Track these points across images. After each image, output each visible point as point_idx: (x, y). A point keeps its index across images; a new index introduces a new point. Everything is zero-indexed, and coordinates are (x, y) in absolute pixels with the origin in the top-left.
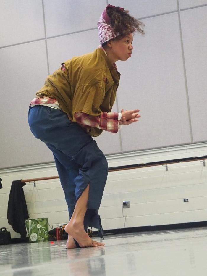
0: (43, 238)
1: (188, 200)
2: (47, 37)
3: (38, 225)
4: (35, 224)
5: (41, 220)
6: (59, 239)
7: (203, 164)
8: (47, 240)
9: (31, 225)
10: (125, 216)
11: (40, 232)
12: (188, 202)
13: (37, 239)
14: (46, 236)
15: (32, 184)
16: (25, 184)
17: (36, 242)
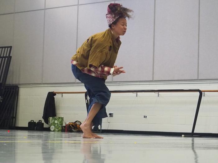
1: (146, 116)
2: (79, 4)
3: (56, 121)
4: (54, 120)
5: (58, 118)
8: (60, 131)
9: (52, 120)
10: (109, 122)
11: (56, 125)
12: (146, 118)
13: (54, 130)
14: (60, 129)
15: (60, 95)
16: (56, 95)
17: (53, 131)
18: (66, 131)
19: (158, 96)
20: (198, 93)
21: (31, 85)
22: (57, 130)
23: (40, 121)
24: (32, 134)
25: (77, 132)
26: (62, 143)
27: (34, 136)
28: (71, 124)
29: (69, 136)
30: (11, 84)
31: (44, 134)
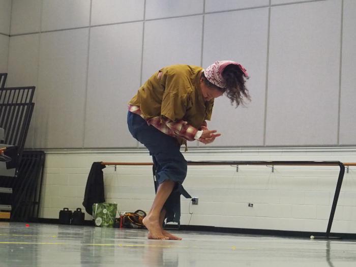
0: (107, 223)
1: (252, 205)
2: (145, 19)
3: (105, 210)
4: (102, 208)
5: (108, 205)
6: (122, 227)
7: (271, 170)
8: (111, 227)
9: (97, 209)
10: (191, 212)
11: (105, 217)
12: (252, 207)
13: (102, 224)
14: (111, 222)
15: (112, 167)
16: (105, 167)
17: (100, 226)
18: (121, 226)
19: (273, 171)
20: (338, 168)
21: (65, 151)
22: (106, 224)
23: (79, 210)
24: (65, 231)
25: (139, 228)
26: (113, 246)
27: (69, 234)
28: (130, 214)
29: (125, 235)
30: (33, 148)
31: (84, 231)
